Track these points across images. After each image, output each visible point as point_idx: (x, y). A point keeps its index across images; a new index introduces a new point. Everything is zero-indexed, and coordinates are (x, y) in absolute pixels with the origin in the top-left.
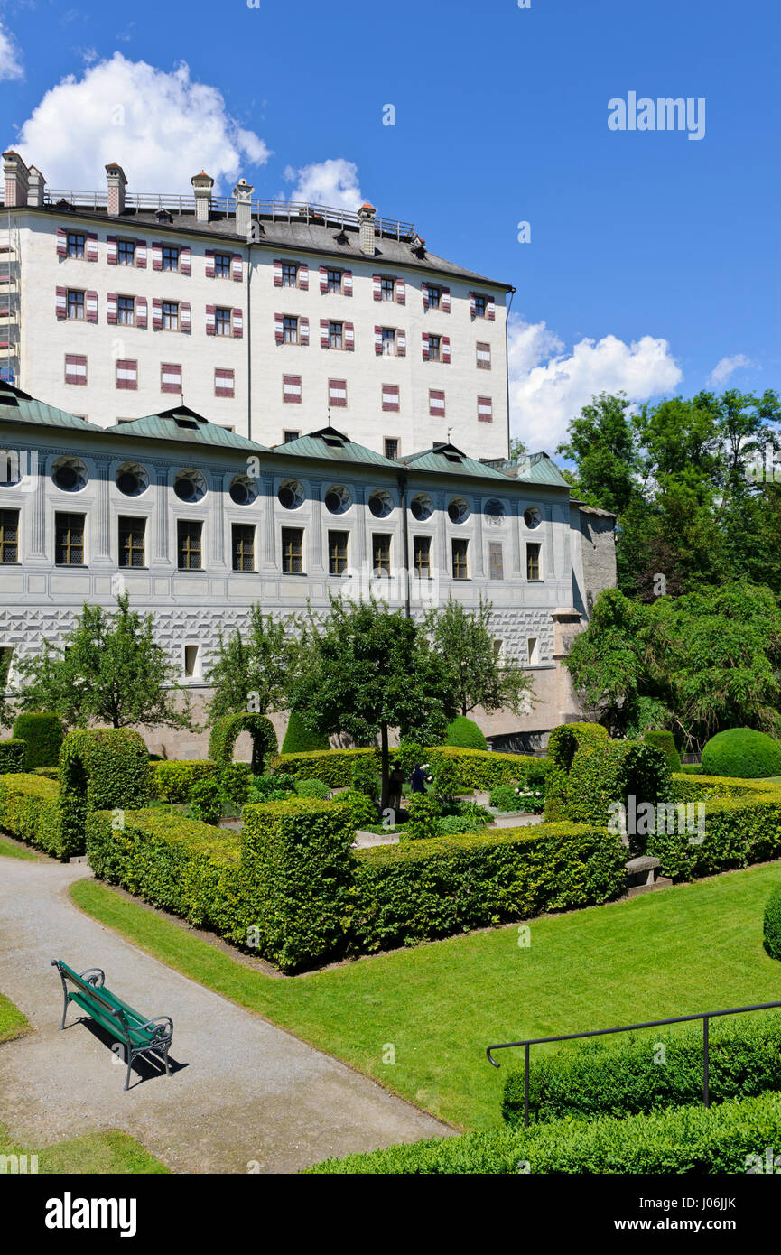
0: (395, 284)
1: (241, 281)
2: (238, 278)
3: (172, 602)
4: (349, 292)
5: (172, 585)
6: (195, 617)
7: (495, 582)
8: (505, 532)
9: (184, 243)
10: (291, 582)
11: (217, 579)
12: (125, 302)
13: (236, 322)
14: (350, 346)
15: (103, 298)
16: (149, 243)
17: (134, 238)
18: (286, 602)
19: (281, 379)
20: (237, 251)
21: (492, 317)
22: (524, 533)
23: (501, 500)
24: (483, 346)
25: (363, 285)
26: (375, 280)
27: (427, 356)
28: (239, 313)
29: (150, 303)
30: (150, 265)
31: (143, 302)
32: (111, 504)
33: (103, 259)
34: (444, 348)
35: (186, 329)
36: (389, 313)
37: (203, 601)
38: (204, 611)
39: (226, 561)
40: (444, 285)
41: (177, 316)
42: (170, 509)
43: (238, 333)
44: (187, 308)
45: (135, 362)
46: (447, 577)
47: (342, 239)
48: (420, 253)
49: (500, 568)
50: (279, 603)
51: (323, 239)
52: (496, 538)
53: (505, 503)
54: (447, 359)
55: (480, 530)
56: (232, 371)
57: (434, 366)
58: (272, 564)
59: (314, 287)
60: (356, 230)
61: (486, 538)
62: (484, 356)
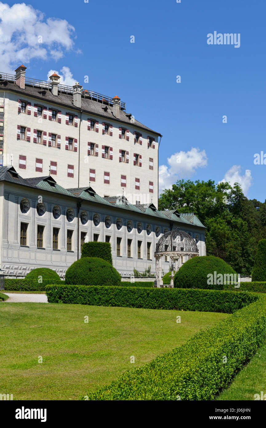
0: (126, 132)
1: (77, 127)
2: (76, 125)
3: (126, 269)
4: (111, 134)
5: (127, 263)
9: (59, 109)
11: (135, 261)
13: (76, 145)
14: (111, 158)
15: (32, 131)
16: (48, 108)
17: (42, 105)
19: (89, 170)
20: (76, 114)
21: (154, 147)
24: (151, 160)
25: (116, 131)
26: (120, 130)
27: (135, 163)
28: (76, 141)
29: (48, 134)
30: (48, 118)
31: (45, 134)
32: (116, 233)
33: (32, 114)
34: (140, 160)
35: (59, 147)
36: (124, 144)
39: (136, 255)
40: (141, 133)
41: (55, 140)
43: (76, 150)
44: (59, 137)
45: (42, 160)
47: (106, 110)
48: (129, 117)
51: (97, 108)
54: (140, 165)
56: (73, 166)
57: (137, 167)
58: (145, 256)
59: (100, 131)
60: (111, 105)
62: (151, 164)
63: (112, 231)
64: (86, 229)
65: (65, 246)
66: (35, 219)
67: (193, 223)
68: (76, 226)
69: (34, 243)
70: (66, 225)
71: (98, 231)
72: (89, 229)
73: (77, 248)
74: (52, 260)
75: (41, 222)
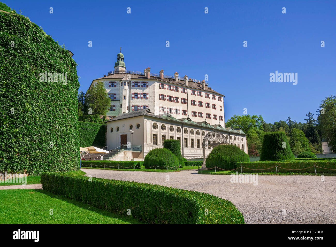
0: (208, 95)
2: (186, 93)
4: (202, 96)
9: (178, 86)
12: (170, 97)
14: (202, 106)
15: (167, 96)
16: (173, 87)
17: (171, 85)
21: (221, 101)
22: (242, 143)
23: (239, 138)
26: (205, 94)
28: (186, 100)
30: (173, 90)
31: (173, 97)
32: (202, 138)
33: (167, 89)
35: (178, 102)
36: (208, 100)
40: (215, 95)
43: (186, 103)
44: (179, 98)
47: (199, 86)
48: (210, 89)
51: (196, 86)
52: (239, 144)
54: (216, 109)
55: (237, 142)
59: (197, 95)
60: (202, 84)
62: (221, 108)
66: (160, 132)
67: (240, 133)
68: (182, 135)
70: (176, 134)
71: (193, 137)
72: (188, 137)
73: (182, 145)
75: (164, 134)
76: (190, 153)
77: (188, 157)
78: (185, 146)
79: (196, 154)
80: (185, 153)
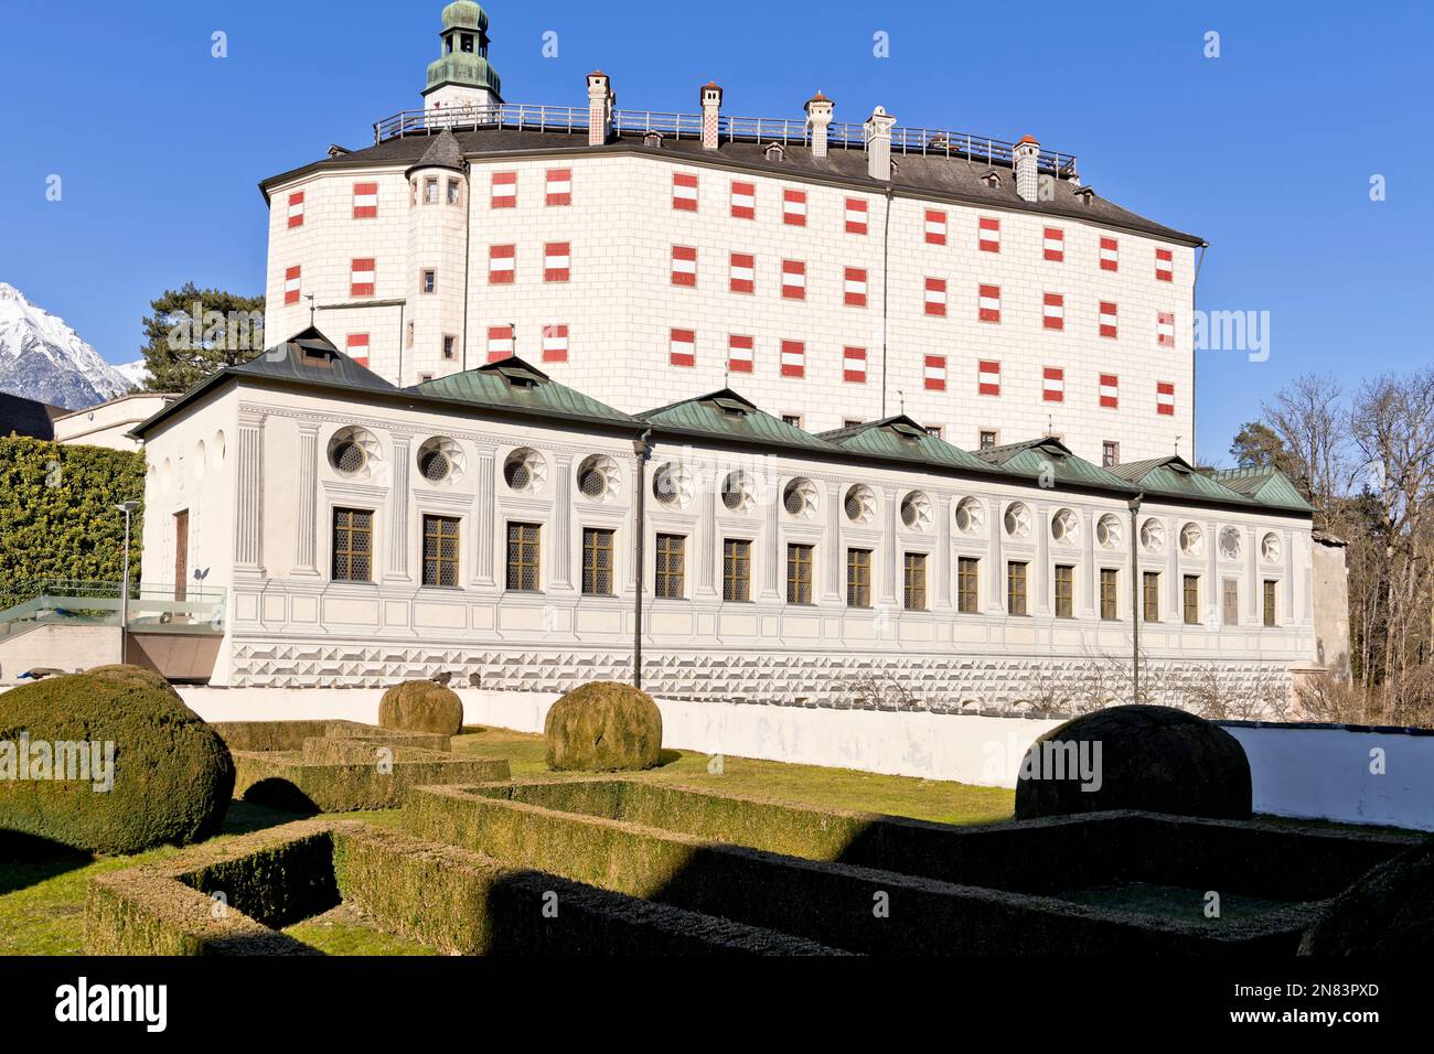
3: (898, 648)
5: (899, 628)
6: (920, 666)
7: (1230, 628)
8: (1240, 567)
10: (1016, 626)
11: (943, 622)
18: (1011, 650)
19: (922, 360)
22: (1262, 569)
23: (1237, 527)
24: (1166, 318)
32: (841, 533)
37: (927, 648)
38: (929, 659)
39: (952, 601)
42: (897, 539)
46: (1177, 621)
49: (1235, 612)
50: (1003, 651)
52: (1231, 574)
53: (1241, 530)
55: (1214, 563)
56: (864, 350)
58: (998, 604)
61: (1221, 573)
62: (1167, 329)
63: (824, 527)
64: (683, 522)
65: (569, 579)
66: (411, 493)
67: (1252, 496)
68: (632, 514)
69: (402, 573)
70: (573, 509)
71: (747, 527)
72: (699, 523)
73: (634, 585)
74: (498, 625)
75: (443, 505)
76: (712, 642)
77: (683, 664)
78: (659, 592)
79: (778, 645)
80: (659, 641)
